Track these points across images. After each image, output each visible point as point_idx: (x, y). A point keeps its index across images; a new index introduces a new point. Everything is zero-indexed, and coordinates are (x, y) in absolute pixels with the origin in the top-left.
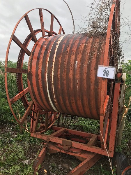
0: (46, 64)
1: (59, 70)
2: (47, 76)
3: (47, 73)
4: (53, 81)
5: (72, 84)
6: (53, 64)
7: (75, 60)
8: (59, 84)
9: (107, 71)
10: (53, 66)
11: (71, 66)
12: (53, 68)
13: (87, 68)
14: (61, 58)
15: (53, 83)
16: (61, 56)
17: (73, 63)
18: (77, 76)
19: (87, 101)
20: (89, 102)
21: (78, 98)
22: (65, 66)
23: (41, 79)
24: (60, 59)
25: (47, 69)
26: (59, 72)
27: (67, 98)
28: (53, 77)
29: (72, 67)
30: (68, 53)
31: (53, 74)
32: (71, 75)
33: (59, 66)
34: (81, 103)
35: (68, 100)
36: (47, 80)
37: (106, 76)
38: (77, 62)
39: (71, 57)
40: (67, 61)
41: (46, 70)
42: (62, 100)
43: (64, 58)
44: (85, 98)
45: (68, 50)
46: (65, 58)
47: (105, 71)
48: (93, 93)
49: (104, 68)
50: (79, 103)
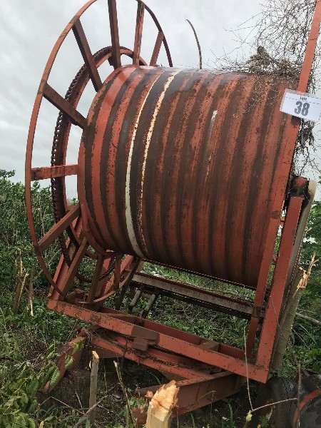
0: (137, 110)
1: (168, 126)
2: (133, 139)
3: (135, 131)
4: (146, 151)
5: (194, 163)
6: (156, 111)
7: (213, 108)
8: (162, 160)
9: (305, 104)
10: (155, 115)
11: (201, 121)
12: (154, 120)
13: (238, 128)
14: (177, 100)
15: (146, 155)
16: (178, 98)
17: (206, 114)
18: (212, 145)
19: (224, 213)
20: (231, 214)
21: (203, 203)
22: (184, 118)
23: (116, 145)
24: (174, 104)
25: (137, 122)
26: (167, 132)
27: (174, 199)
28: (148, 143)
29: (202, 123)
30: (195, 94)
31: (150, 135)
32: (196, 141)
33: (170, 118)
34: (207, 217)
35: (174, 207)
36: (132, 146)
37: (303, 114)
38: (215, 113)
39: (201, 101)
40: (190, 109)
41: (133, 124)
42: (158, 206)
43: (185, 101)
44: (222, 204)
45: (198, 88)
46: (188, 102)
47: (301, 103)
48: (244, 190)
49: (299, 96)
50: (204, 216)
